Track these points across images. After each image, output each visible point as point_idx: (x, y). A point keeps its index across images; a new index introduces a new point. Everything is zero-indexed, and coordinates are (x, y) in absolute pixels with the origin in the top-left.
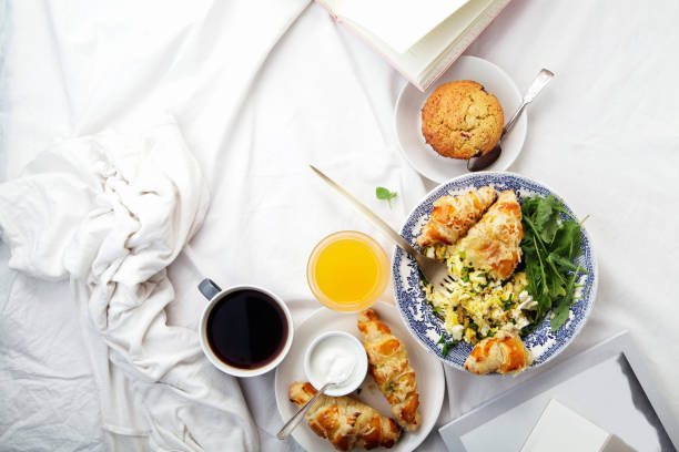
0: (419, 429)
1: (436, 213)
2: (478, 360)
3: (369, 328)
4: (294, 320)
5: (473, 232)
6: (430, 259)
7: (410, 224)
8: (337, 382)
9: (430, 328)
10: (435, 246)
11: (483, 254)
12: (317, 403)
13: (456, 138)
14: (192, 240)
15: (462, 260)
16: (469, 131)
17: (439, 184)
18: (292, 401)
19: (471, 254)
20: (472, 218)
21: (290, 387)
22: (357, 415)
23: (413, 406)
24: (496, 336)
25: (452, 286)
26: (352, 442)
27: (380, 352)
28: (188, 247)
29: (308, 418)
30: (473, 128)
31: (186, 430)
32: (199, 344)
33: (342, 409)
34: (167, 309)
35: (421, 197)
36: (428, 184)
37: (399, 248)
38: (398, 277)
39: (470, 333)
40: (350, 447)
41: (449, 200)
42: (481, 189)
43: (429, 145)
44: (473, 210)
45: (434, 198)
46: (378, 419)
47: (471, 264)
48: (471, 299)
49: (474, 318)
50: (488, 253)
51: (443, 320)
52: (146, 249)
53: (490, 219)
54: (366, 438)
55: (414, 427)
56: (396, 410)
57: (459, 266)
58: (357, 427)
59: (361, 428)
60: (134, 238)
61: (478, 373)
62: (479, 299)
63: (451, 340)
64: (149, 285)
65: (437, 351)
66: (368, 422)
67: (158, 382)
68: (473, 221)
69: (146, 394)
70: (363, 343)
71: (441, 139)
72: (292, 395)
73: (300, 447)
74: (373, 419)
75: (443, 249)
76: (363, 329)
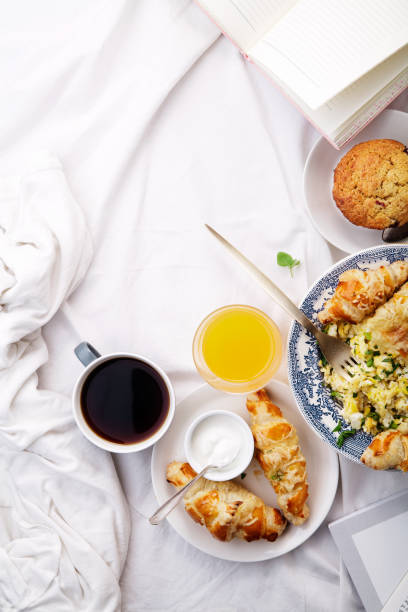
0: (306, 522)
1: (341, 288)
2: (376, 454)
3: (258, 409)
4: (176, 393)
5: (382, 312)
6: (331, 338)
7: (313, 297)
8: (219, 465)
9: (326, 414)
10: (338, 323)
11: (391, 338)
12: (196, 486)
13: (370, 206)
14: (71, 298)
15: (366, 341)
16: (385, 198)
17: (348, 254)
18: (169, 481)
19: (377, 337)
20: (381, 297)
21: (168, 466)
22: (238, 504)
23: (301, 498)
24: (399, 428)
25: (354, 369)
26: (231, 532)
27: (268, 437)
28: (67, 304)
29: (185, 501)
30: (390, 195)
31: (52, 503)
32: (71, 413)
33: (222, 495)
34: (39, 372)
35: (327, 268)
36: (336, 253)
37: (297, 323)
38: (293, 355)
39: (370, 423)
40: (229, 537)
41: (357, 274)
42: (395, 263)
43: (339, 211)
44: (383, 287)
45: (341, 270)
46: (261, 509)
47: (376, 347)
48: (373, 386)
49: (376, 407)
50: (396, 337)
51: (342, 405)
52: (20, 307)
53: (401, 299)
54: (246, 529)
55: (301, 520)
56: (282, 501)
57: (363, 348)
58: (237, 515)
59: (242, 517)
60: (9, 294)
61: (376, 468)
62: (383, 386)
63: (349, 428)
64: (22, 345)
65: (332, 440)
66: (249, 511)
67: (25, 450)
68: (381, 300)
69: (11, 461)
70: (250, 425)
71: (353, 206)
72: (170, 475)
73: (175, 532)
74: (256, 508)
75: (347, 327)
76: (251, 409)
